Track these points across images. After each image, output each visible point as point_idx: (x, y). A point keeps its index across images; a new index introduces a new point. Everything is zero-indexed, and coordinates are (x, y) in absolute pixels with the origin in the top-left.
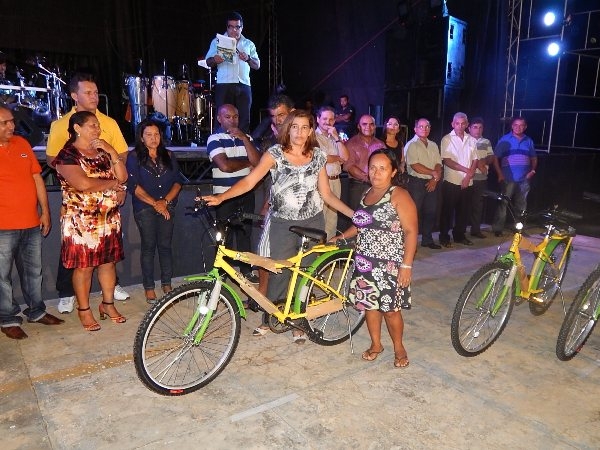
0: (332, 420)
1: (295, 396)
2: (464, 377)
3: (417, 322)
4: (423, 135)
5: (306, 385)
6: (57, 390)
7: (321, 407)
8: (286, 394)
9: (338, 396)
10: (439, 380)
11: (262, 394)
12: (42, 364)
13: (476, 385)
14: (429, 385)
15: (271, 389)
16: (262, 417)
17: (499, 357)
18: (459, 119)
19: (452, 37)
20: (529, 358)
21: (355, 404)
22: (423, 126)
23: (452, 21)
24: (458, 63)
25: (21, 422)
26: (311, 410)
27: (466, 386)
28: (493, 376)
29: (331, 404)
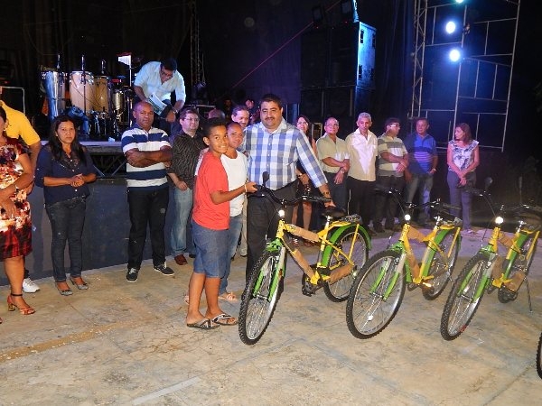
0: (230, 400)
1: (197, 379)
2: (358, 358)
3: (320, 308)
4: (332, 132)
5: (209, 369)
8: (188, 378)
9: (238, 379)
10: (334, 361)
11: (166, 379)
13: (367, 364)
14: (325, 366)
15: (174, 374)
16: (163, 400)
17: (391, 338)
18: (364, 119)
19: (362, 42)
20: (418, 339)
21: (255, 384)
22: (332, 124)
23: (362, 26)
24: (368, 66)
26: (212, 391)
27: (358, 365)
28: (384, 356)
29: (232, 385)
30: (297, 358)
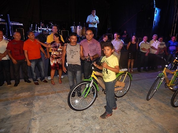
2: (141, 108)
4: (145, 40)
5: (96, 104)
6: (39, 98)
7: (98, 111)
10: (133, 108)
12: (38, 92)
13: (144, 111)
14: (130, 109)
17: (154, 104)
18: (155, 36)
19: (156, 14)
22: (145, 38)
23: (156, 9)
24: (157, 21)
25: (28, 104)
26: (95, 111)
27: (141, 111)
28: (150, 109)
29: (101, 110)
30: (122, 105)
